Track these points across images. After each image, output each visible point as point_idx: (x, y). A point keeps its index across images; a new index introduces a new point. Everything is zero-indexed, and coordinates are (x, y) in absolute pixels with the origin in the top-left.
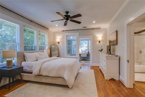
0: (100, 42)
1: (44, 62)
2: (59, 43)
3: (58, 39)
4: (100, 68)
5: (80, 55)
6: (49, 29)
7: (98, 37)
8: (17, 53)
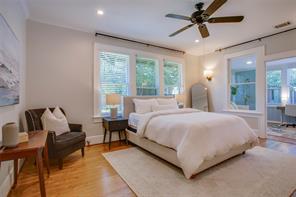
1: (155, 116)
2: (210, 79)
3: (209, 70)
6: (187, 52)
8: (124, 99)
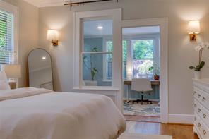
0: (193, 38)
2: (55, 44)
3: (54, 31)
4: (195, 129)
5: (128, 84)
7: (186, 23)
